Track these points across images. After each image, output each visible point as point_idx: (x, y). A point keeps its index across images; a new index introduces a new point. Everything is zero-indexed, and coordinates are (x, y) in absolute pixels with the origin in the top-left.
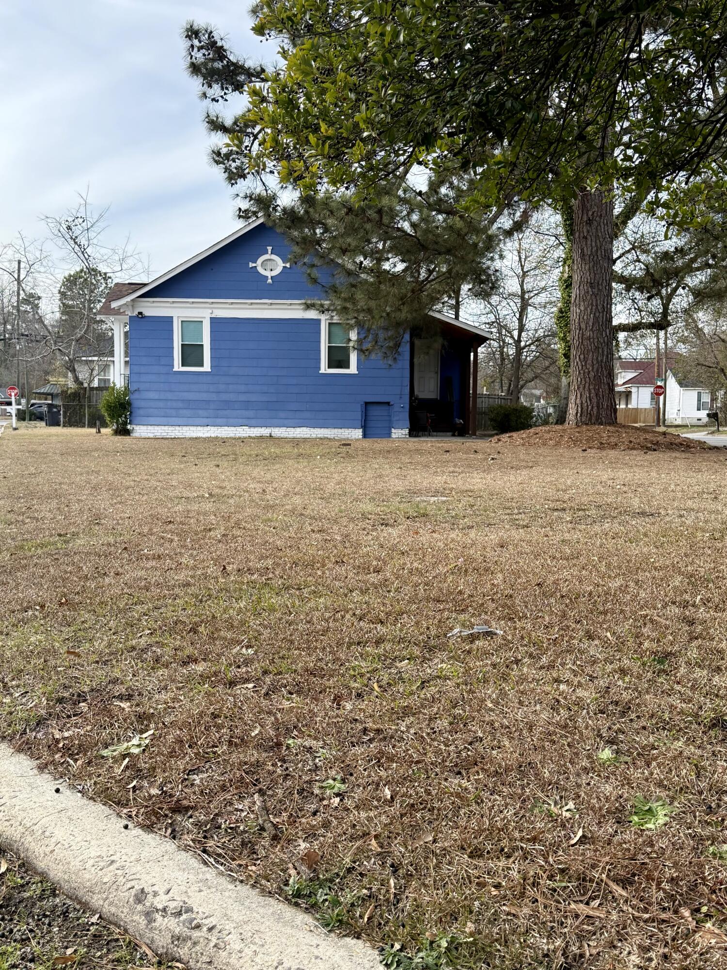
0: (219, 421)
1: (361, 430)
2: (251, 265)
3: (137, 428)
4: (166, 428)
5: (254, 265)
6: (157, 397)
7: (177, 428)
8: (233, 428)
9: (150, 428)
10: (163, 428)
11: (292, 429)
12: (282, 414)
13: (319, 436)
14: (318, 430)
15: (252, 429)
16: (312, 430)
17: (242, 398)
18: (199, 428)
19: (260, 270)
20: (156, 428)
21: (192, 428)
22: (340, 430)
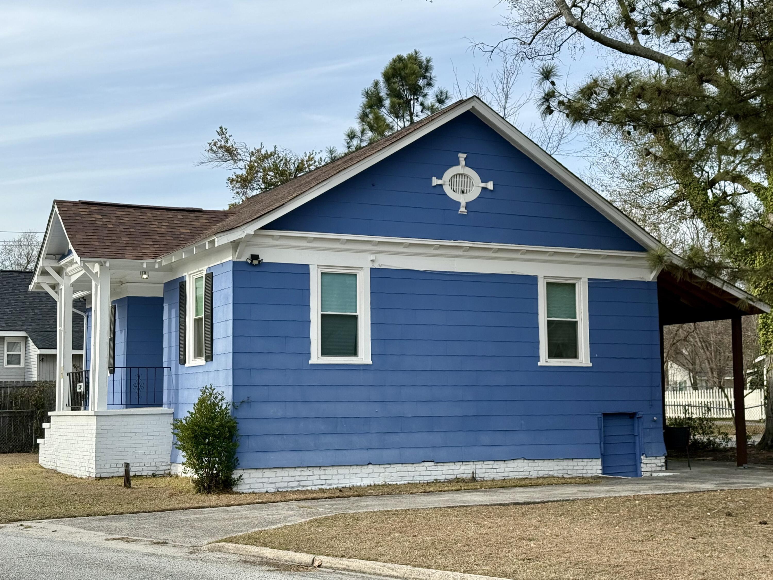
0: (387, 454)
1: (599, 462)
2: (435, 182)
3: (246, 475)
4: (297, 472)
5: (440, 182)
6: (280, 414)
7: (317, 471)
8: (410, 467)
9: (268, 473)
10: (292, 472)
11: (502, 464)
12: (485, 438)
13: (541, 474)
14: (540, 463)
15: (440, 467)
16: (531, 463)
17: (424, 410)
18: (355, 469)
19: (448, 190)
20: (280, 473)
21: (343, 470)
22: (571, 463)
